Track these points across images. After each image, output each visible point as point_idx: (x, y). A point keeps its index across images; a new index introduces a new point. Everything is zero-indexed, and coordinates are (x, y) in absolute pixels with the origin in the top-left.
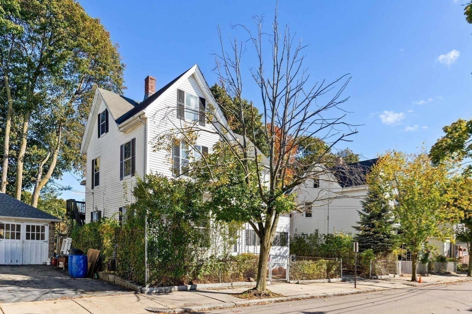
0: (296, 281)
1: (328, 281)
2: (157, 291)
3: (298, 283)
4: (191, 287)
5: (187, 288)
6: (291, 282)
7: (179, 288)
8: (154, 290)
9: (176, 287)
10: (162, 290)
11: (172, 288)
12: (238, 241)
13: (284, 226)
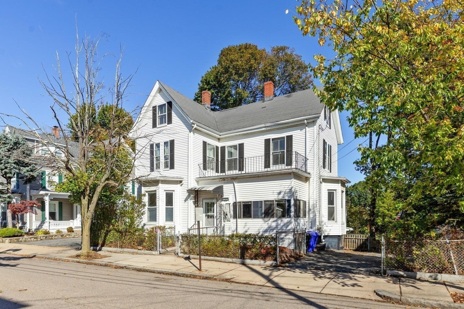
0: (187, 256)
12: (215, 215)
13: (284, 191)
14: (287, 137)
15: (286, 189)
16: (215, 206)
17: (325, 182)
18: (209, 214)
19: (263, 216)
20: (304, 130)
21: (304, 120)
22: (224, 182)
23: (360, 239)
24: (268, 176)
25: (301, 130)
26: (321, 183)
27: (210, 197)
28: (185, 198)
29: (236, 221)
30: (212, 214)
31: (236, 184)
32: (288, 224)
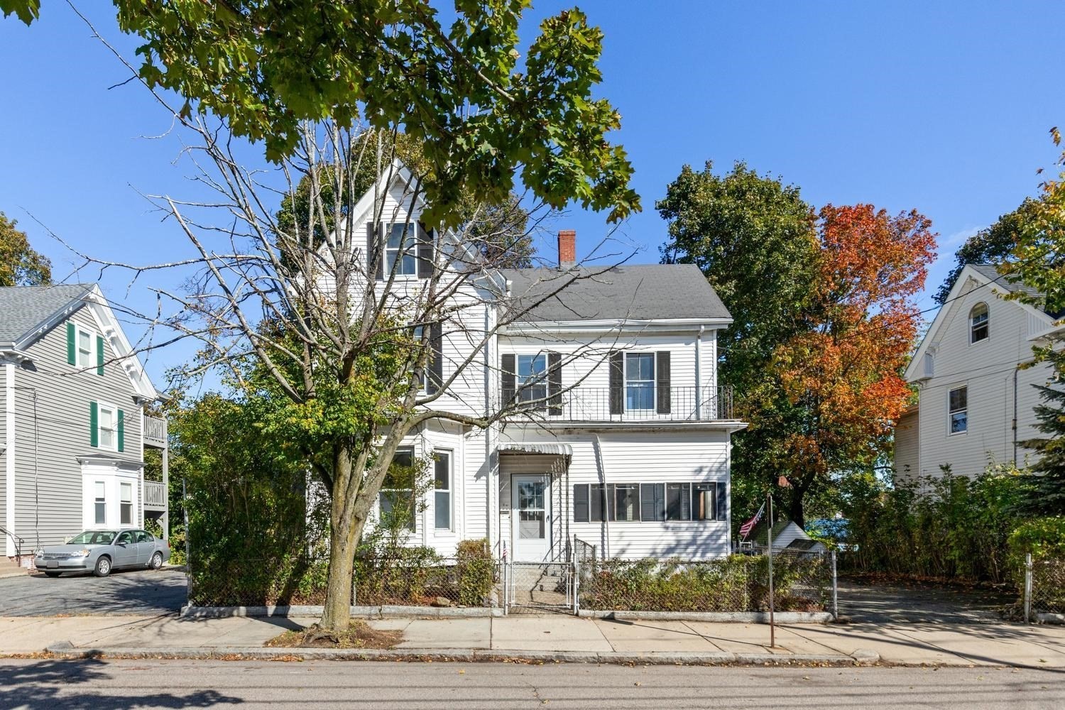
0: (607, 613)
1: (754, 619)
2: (204, 614)
3: (611, 618)
4: (276, 610)
5: (267, 612)
6: (582, 612)
7: (247, 611)
8: (196, 612)
9: (243, 609)
10: (212, 612)
11: (233, 610)
12: (547, 513)
13: (710, 465)
14: (659, 353)
15: (714, 460)
16: (547, 491)
18: (527, 510)
19: (666, 516)
20: (693, 345)
21: (700, 325)
22: (569, 436)
24: (680, 431)
25: (686, 344)
27: (533, 469)
28: (478, 469)
29: (600, 526)
30: (537, 510)
31: (603, 445)
32: (719, 533)
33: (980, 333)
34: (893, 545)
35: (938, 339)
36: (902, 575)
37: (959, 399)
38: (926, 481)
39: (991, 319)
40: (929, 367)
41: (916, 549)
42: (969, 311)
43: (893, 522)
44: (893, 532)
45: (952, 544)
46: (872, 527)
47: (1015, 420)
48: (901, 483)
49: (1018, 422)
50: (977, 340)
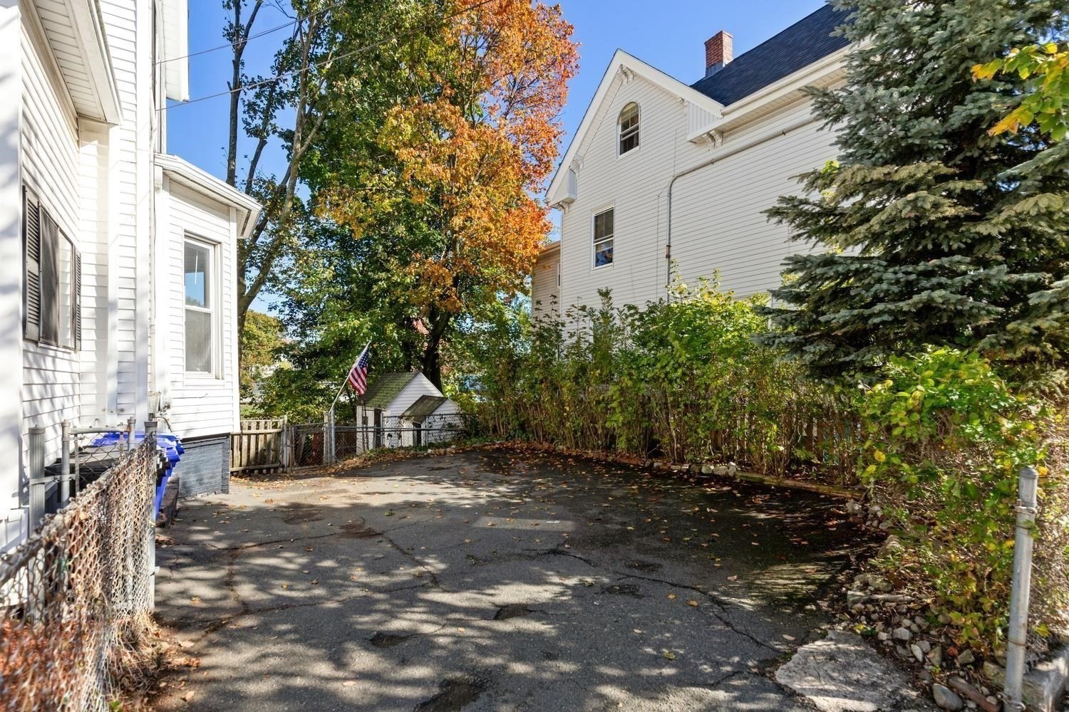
17: (171, 192)
23: (257, 435)
26: (156, 189)
33: (629, 143)
34: (537, 405)
35: (582, 152)
36: (546, 445)
37: (604, 224)
38: (581, 312)
39: (642, 123)
40: (573, 187)
41: (565, 411)
42: (618, 115)
43: (538, 373)
44: (537, 386)
45: (614, 404)
46: (514, 379)
47: (669, 246)
48: (546, 319)
49: (672, 249)
50: (625, 151)
